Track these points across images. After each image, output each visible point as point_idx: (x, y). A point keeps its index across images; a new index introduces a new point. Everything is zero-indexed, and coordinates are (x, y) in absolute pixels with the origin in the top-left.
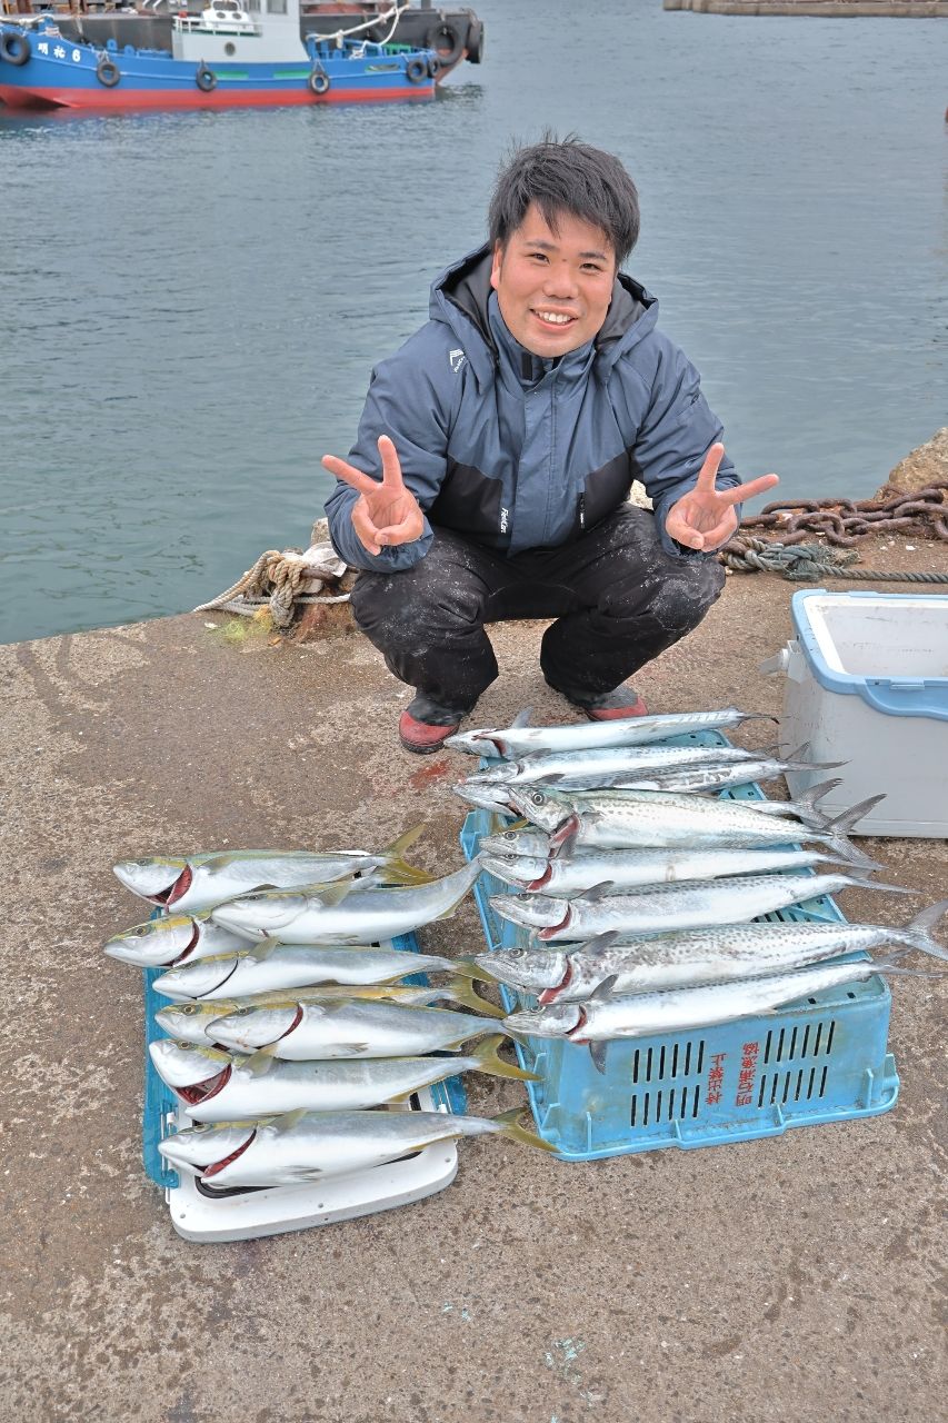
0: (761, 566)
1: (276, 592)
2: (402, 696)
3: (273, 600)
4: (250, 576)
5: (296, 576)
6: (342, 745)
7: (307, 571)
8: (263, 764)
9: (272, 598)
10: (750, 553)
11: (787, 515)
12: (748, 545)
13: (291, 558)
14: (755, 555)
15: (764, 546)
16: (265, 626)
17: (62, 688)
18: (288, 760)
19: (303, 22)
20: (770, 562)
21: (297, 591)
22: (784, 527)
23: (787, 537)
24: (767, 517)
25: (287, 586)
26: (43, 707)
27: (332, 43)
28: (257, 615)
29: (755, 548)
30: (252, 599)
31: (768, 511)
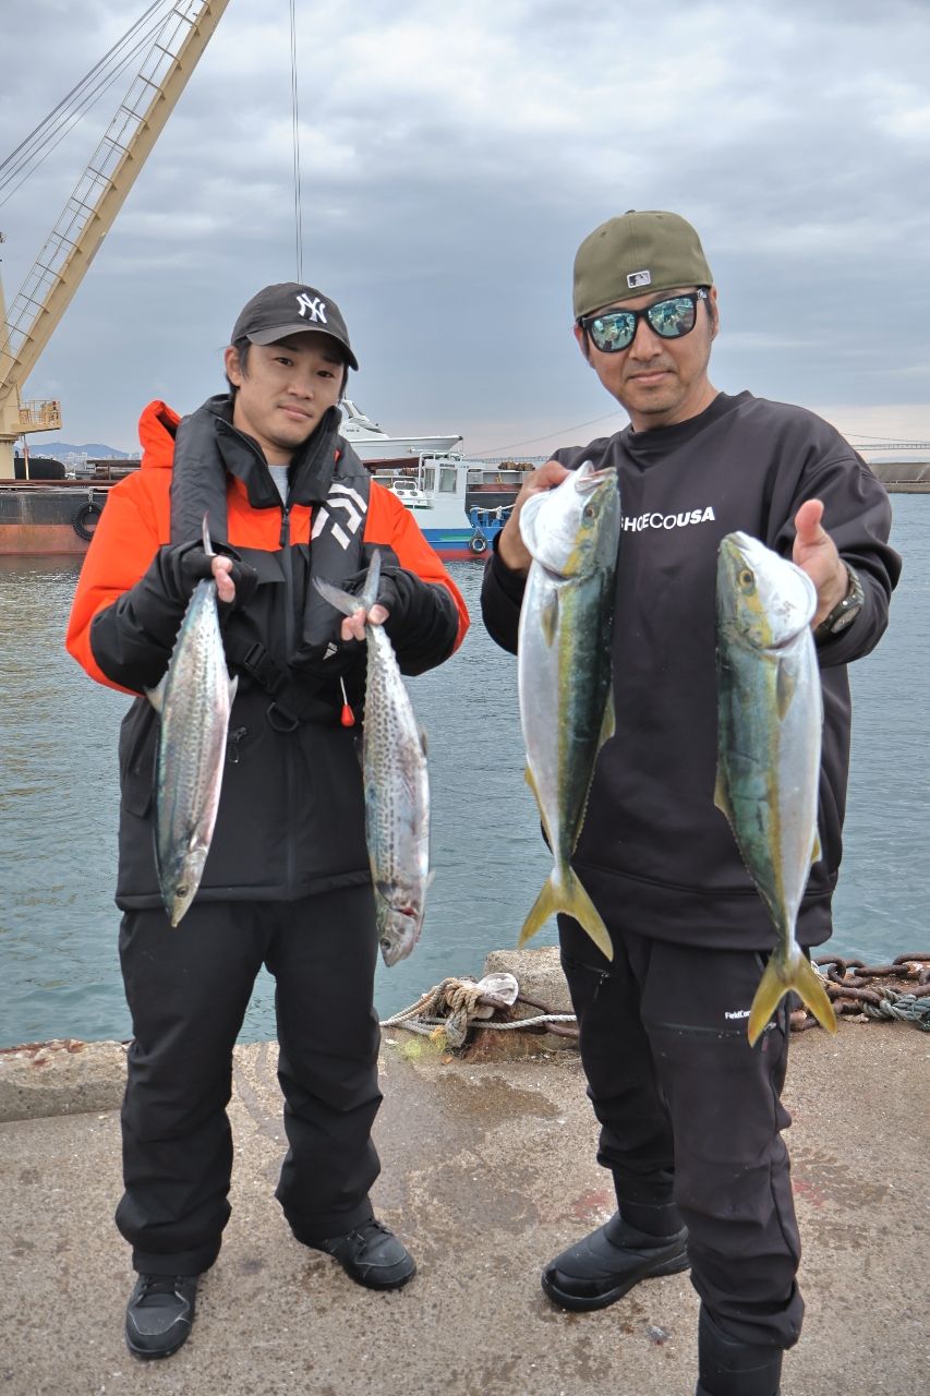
0: (895, 1015)
1: (452, 1016)
2: (563, 1122)
3: (449, 1023)
4: (428, 997)
5: (472, 1003)
6: (508, 1167)
7: (482, 999)
8: (438, 1180)
9: (448, 1021)
10: (884, 1003)
11: (918, 966)
12: (882, 995)
13: (467, 985)
14: (889, 1005)
15: (897, 996)
16: (440, 1046)
17: (260, 1093)
18: (461, 1178)
19: (468, 497)
20: (904, 1013)
21: (473, 1016)
22: (915, 978)
23: (919, 988)
24: (898, 967)
25: (463, 1011)
26: (244, 1110)
27: (493, 515)
28: (433, 1035)
29: (888, 998)
30: (428, 1019)
31: (900, 962)
